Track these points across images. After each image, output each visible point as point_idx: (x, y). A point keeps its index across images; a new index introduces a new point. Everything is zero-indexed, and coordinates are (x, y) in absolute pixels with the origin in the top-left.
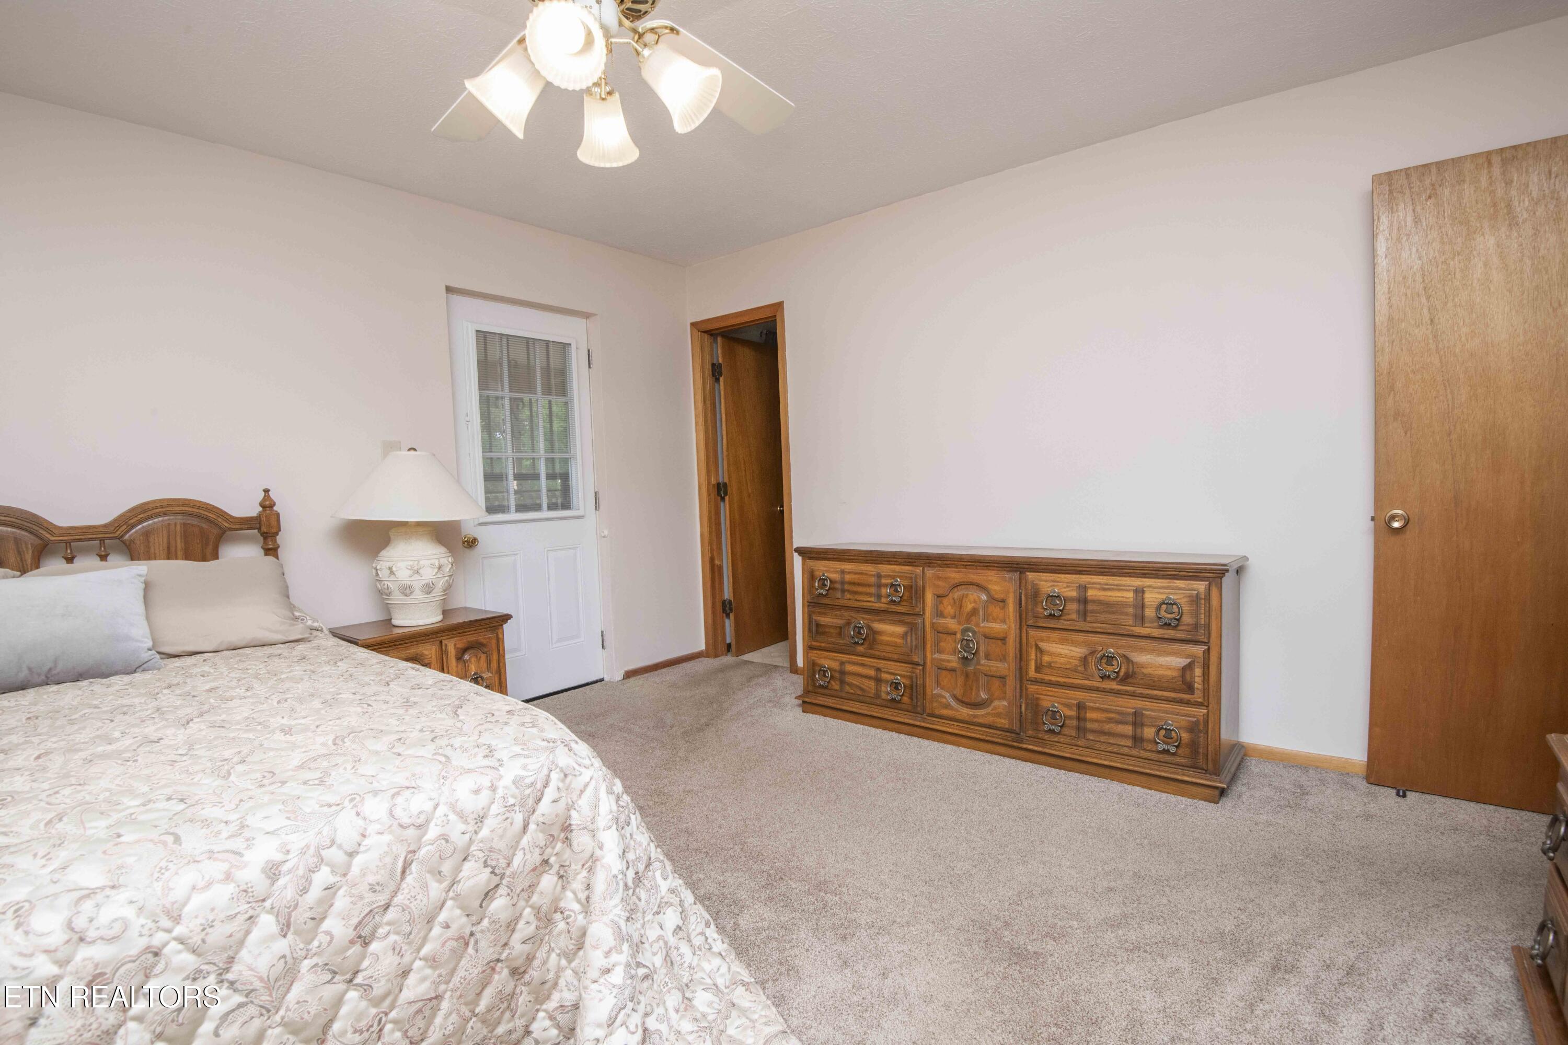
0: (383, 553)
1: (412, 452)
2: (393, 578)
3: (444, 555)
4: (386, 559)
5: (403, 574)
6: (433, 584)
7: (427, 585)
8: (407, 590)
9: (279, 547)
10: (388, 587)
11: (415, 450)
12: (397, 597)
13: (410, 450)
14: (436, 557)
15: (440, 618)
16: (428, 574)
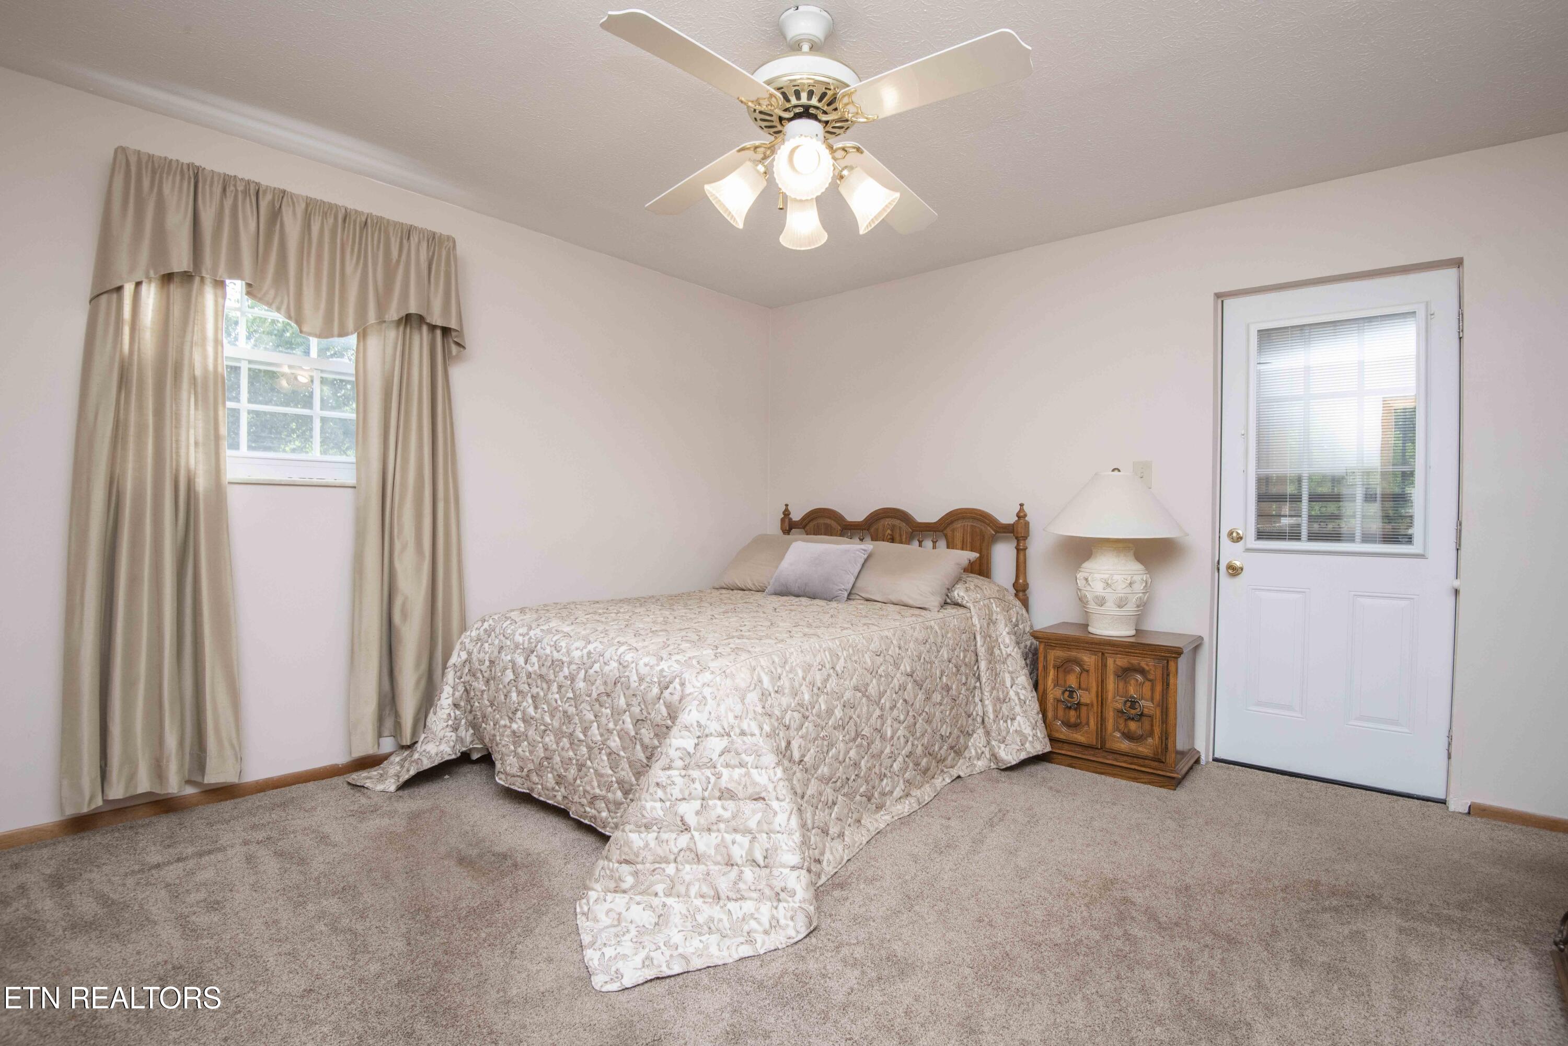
0: (1085, 565)
1: (1116, 472)
2: (1088, 588)
3: (1141, 572)
4: (1087, 570)
5: (1098, 588)
6: (1127, 598)
7: (1121, 599)
8: (1101, 602)
9: (1027, 548)
10: (1086, 596)
11: (1119, 471)
12: (1092, 607)
13: (1113, 470)
14: (1130, 572)
15: (1133, 632)
16: (1121, 587)
